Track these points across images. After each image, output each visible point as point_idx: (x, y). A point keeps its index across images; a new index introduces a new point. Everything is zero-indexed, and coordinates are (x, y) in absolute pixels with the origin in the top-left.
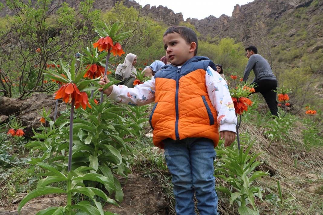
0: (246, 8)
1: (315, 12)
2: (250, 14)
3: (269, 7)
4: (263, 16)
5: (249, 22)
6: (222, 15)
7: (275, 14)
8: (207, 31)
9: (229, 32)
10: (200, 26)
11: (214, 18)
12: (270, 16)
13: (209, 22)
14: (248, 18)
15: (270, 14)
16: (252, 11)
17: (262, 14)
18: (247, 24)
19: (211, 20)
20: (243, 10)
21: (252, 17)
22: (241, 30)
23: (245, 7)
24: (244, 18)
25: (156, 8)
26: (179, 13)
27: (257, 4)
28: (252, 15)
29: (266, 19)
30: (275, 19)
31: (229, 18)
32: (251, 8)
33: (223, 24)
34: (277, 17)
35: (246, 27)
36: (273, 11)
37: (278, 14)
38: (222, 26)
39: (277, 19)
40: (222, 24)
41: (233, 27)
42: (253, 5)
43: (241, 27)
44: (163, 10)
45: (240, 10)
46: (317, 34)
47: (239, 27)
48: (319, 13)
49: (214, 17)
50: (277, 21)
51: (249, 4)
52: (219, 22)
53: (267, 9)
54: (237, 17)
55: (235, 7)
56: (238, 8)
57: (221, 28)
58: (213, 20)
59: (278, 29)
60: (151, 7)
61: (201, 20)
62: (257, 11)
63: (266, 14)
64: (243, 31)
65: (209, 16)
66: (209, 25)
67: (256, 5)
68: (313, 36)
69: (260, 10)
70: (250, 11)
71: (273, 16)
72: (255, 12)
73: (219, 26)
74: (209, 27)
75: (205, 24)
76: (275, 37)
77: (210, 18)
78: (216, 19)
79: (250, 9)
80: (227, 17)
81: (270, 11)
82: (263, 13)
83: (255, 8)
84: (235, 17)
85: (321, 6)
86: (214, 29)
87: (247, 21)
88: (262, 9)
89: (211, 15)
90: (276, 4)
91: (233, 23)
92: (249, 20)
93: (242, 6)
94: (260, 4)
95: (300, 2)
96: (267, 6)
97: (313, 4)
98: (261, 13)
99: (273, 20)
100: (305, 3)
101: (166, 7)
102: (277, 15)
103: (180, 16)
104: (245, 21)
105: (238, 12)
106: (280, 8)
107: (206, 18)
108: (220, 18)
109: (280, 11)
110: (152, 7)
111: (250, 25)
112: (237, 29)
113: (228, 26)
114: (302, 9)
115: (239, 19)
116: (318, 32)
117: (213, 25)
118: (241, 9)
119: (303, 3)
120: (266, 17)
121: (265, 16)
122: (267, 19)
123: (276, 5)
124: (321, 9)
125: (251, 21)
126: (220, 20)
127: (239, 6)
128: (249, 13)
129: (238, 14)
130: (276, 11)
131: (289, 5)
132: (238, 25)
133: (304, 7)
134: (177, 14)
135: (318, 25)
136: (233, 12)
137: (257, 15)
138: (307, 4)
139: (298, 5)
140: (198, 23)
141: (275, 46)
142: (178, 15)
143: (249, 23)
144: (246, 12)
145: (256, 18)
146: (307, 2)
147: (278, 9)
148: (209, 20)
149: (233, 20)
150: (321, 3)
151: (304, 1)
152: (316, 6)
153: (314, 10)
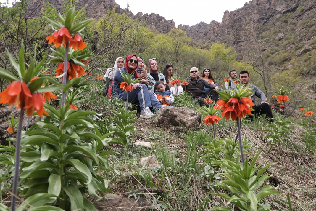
0: (235, 14)
1: (301, 17)
2: (240, 19)
3: (257, 13)
4: (252, 22)
5: (238, 27)
6: (212, 21)
7: (263, 19)
8: (198, 37)
9: (220, 37)
10: (191, 32)
11: (204, 25)
12: (259, 21)
13: (200, 29)
14: (238, 24)
15: (259, 20)
16: (242, 17)
17: (251, 20)
18: (237, 29)
19: (201, 26)
20: (232, 16)
21: (242, 23)
22: (231, 36)
23: (235, 13)
24: (233, 24)
25: (148, 15)
26: (170, 20)
27: (246, 10)
28: (241, 21)
29: (255, 25)
30: (263, 24)
31: (219, 24)
32: (241, 14)
33: (214, 29)
34: (266, 22)
35: (236, 32)
36: (261, 17)
37: (266, 19)
38: (212, 32)
39: (265, 24)
40: (212, 30)
41: (223, 32)
42: (242, 11)
43: (231, 33)
44: (155, 17)
45: (230, 16)
46: (304, 37)
47: (229, 32)
48: (304, 18)
49: (205, 23)
50: (266, 25)
51: (238, 11)
52: (210, 28)
53: (255, 15)
54: (227, 23)
56: (227, 14)
57: (212, 34)
58: (204, 26)
59: (267, 33)
60: (143, 14)
61: (192, 27)
62: (246, 17)
63: (255, 20)
64: (233, 36)
65: (200, 22)
66: (200, 31)
68: (301, 40)
69: (249, 16)
70: (239, 17)
71: (261, 21)
72: (244, 18)
73: (210, 32)
74: (200, 33)
75: (196, 30)
76: (264, 42)
77: (200, 24)
78: (207, 25)
79: (239, 15)
80: (218, 23)
81: (259, 16)
82: (252, 19)
83: (244, 14)
84: (225, 23)
85: (306, 11)
86: (205, 35)
87: (237, 26)
88: (251, 15)
89: (201, 22)
90: (264, 9)
91: (223, 29)
92: (238, 25)
93: (231, 12)
94: (249, 10)
95: (287, 8)
96: (256, 12)
97: (299, 10)
98: (250, 19)
99: (262, 25)
100: (291, 9)
101: (158, 15)
102: (265, 21)
103: (171, 22)
104: (235, 26)
105: (227, 18)
106: (267, 13)
107: (197, 25)
108: (211, 24)
109: (268, 17)
110: (145, 14)
111: (239, 30)
112: (227, 34)
113: (219, 32)
114: (288, 14)
115: (229, 25)
116: (305, 36)
117: (204, 31)
119: (290, 8)
120: (255, 23)
121: (253, 21)
122: (256, 24)
123: (264, 11)
124: (306, 14)
125: (240, 26)
126: (211, 26)
127: (229, 12)
128: (238, 19)
129: (227, 20)
130: (264, 17)
131: (276, 10)
132: (228, 31)
133: (290, 12)
134: (168, 20)
135: (305, 29)
136: (223, 18)
137: (246, 20)
138: (294, 10)
139: (284, 11)
140: (189, 29)
141: (265, 50)
142: (170, 22)
143: (239, 28)
144: (235, 18)
145: (246, 23)
146: (293, 7)
147: (266, 14)
148: (200, 27)
149: (223, 26)
150: (306, 8)
151: (291, 6)
152: (301, 12)
153: (301, 15)
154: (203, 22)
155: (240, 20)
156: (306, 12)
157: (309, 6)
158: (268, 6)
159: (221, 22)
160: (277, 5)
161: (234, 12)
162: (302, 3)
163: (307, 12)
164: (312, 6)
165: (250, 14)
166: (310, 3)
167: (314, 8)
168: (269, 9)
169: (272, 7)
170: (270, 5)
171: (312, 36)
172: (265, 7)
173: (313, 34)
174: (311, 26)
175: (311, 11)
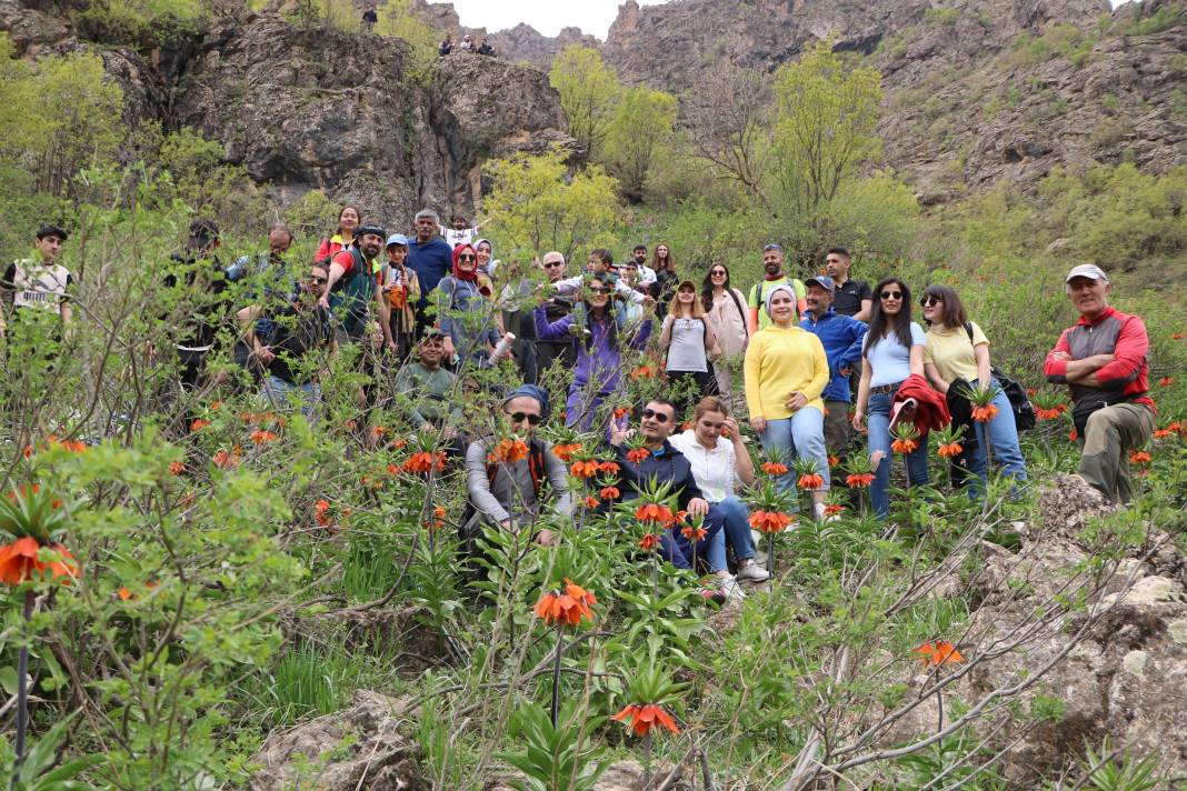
0: (660, 19)
1: (896, 76)
2: (681, 43)
3: (747, 32)
4: (725, 59)
5: (676, 70)
6: (570, 29)
7: (764, 57)
11: (533, 37)
12: (749, 62)
13: (515, 47)
14: (672, 57)
15: (749, 57)
16: (688, 35)
17: (723, 52)
18: (669, 77)
19: (521, 40)
20: (648, 23)
21: (688, 56)
23: (659, 15)
24: (658, 57)
27: (705, 11)
28: (685, 49)
29: (735, 72)
30: (766, 75)
31: (600, 46)
32: (683, 23)
34: (771, 70)
35: (664, 87)
36: (759, 48)
37: (774, 59)
45: (640, 24)
46: (913, 150)
48: (907, 81)
49: (534, 31)
53: (739, 37)
54: (626, 47)
55: (621, 8)
56: (632, 13)
58: (531, 42)
62: (703, 38)
63: (737, 55)
67: (699, 14)
68: (903, 157)
69: (714, 36)
70: (677, 32)
71: (757, 62)
72: (696, 40)
77: (518, 34)
78: (546, 40)
79: (676, 26)
81: (751, 44)
82: (727, 50)
83: (698, 24)
84: (621, 45)
85: (913, 59)
87: (670, 67)
88: (722, 34)
89: (522, 24)
90: (770, 23)
92: (675, 64)
93: (648, 10)
94: (714, 13)
95: (845, 33)
96: (741, 26)
97: (887, 49)
98: (717, 46)
100: (861, 39)
102: (771, 64)
104: (662, 65)
105: (630, 28)
106: (780, 39)
107: (505, 33)
108: (561, 38)
109: (779, 51)
111: (678, 82)
114: (853, 55)
116: (915, 145)
118: (643, 19)
119: (855, 37)
120: (735, 64)
121: (731, 59)
122: (740, 71)
123: (768, 28)
124: (912, 71)
125: (680, 68)
127: (637, 6)
128: (676, 41)
129: (630, 35)
130: (767, 49)
131: (812, 35)
133: (855, 49)
135: (915, 121)
136: (614, 26)
137: (702, 49)
138: (868, 45)
139: (837, 41)
143: (676, 76)
145: (701, 61)
146: (866, 35)
147: (776, 43)
148: (516, 41)
149: (613, 55)
150: (914, 49)
151: (859, 30)
152: (897, 58)
153: (894, 71)
154: (529, 27)
155: (681, 46)
156: (914, 64)
157: (923, 45)
158: (783, 15)
159: (604, 40)
160: (814, 16)
161: (655, 9)
162: (894, 27)
163: (917, 64)
164: (933, 49)
165: (717, 31)
166: (926, 37)
167: (938, 54)
168: (787, 24)
169: (796, 21)
170: (790, 11)
171: (938, 152)
172: (773, 14)
173: (943, 145)
174: (935, 115)
175: (928, 62)
